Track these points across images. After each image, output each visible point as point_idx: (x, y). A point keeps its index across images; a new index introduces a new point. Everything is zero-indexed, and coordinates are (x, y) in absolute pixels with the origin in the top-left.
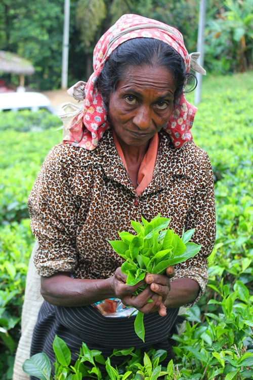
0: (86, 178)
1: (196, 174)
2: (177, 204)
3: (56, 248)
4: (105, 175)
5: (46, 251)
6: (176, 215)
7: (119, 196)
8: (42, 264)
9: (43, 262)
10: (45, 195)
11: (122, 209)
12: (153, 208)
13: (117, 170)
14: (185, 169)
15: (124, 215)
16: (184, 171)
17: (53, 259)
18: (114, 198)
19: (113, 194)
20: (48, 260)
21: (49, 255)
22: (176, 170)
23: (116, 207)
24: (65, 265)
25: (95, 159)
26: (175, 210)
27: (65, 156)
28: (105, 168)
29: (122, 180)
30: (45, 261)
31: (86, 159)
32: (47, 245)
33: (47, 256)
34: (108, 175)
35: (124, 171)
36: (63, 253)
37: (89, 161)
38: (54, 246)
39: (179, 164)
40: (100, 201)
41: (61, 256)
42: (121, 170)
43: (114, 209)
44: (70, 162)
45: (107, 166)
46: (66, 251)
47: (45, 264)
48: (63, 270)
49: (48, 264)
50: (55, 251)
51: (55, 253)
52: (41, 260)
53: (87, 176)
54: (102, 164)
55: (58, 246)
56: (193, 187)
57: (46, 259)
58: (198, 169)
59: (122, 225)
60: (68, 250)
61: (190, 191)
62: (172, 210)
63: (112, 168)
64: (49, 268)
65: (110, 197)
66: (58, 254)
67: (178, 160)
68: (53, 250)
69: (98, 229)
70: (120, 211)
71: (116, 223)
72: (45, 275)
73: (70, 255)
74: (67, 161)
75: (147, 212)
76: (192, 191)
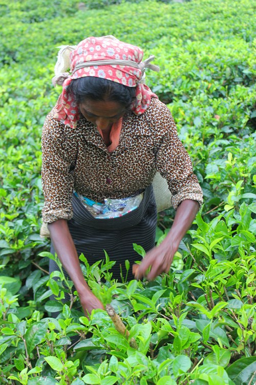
0: (73, 144)
1: (153, 131)
2: (140, 155)
3: (56, 200)
4: (86, 141)
5: (49, 203)
6: (139, 162)
7: (96, 152)
8: (46, 213)
9: (47, 211)
10: (47, 156)
11: (99, 160)
12: (121, 160)
13: (94, 137)
14: (144, 130)
15: (101, 164)
16: (142, 133)
17: (54, 209)
18: (93, 153)
19: (92, 151)
20: (51, 209)
21: (51, 205)
22: (137, 131)
23: (95, 159)
24: (63, 213)
25: (77, 131)
26: (139, 159)
27: (57, 128)
28: (85, 137)
29: (99, 145)
30: (48, 210)
31: (70, 133)
32: (50, 198)
33: (49, 207)
34: (88, 142)
35: (100, 138)
36: (61, 205)
37: (73, 135)
38: (55, 199)
39: (139, 127)
40: (84, 158)
41: (60, 207)
42: (97, 137)
43: (93, 160)
44: (61, 132)
45: (87, 135)
46: (64, 204)
47: (48, 213)
48: (62, 217)
49: (51, 212)
50: (56, 203)
51: (56, 204)
52: (46, 210)
53: (74, 142)
54: (83, 134)
55: (58, 199)
56: (152, 141)
57: (49, 209)
58: (154, 126)
59: (100, 170)
60: (66, 203)
61: (149, 144)
62: (136, 159)
63: (91, 136)
64: (51, 215)
65: (90, 152)
66: (58, 205)
67: (138, 123)
68: (54, 202)
69: (84, 175)
70: (98, 161)
71: (95, 169)
72: (48, 221)
73: (67, 207)
74: (59, 132)
75: (117, 163)
76: (151, 145)
